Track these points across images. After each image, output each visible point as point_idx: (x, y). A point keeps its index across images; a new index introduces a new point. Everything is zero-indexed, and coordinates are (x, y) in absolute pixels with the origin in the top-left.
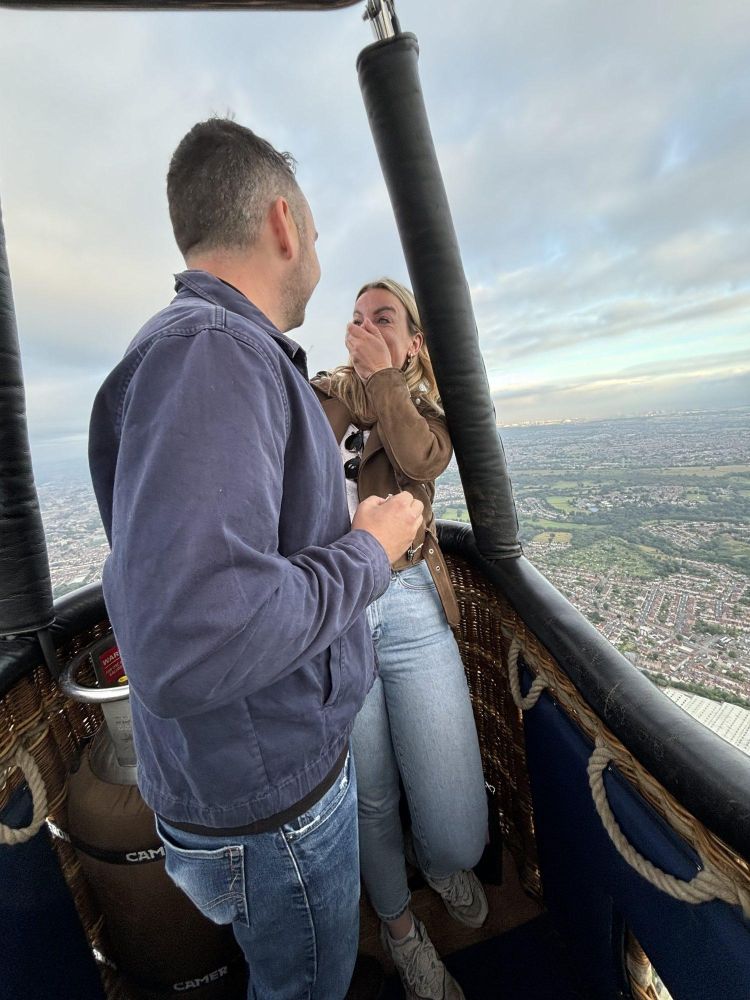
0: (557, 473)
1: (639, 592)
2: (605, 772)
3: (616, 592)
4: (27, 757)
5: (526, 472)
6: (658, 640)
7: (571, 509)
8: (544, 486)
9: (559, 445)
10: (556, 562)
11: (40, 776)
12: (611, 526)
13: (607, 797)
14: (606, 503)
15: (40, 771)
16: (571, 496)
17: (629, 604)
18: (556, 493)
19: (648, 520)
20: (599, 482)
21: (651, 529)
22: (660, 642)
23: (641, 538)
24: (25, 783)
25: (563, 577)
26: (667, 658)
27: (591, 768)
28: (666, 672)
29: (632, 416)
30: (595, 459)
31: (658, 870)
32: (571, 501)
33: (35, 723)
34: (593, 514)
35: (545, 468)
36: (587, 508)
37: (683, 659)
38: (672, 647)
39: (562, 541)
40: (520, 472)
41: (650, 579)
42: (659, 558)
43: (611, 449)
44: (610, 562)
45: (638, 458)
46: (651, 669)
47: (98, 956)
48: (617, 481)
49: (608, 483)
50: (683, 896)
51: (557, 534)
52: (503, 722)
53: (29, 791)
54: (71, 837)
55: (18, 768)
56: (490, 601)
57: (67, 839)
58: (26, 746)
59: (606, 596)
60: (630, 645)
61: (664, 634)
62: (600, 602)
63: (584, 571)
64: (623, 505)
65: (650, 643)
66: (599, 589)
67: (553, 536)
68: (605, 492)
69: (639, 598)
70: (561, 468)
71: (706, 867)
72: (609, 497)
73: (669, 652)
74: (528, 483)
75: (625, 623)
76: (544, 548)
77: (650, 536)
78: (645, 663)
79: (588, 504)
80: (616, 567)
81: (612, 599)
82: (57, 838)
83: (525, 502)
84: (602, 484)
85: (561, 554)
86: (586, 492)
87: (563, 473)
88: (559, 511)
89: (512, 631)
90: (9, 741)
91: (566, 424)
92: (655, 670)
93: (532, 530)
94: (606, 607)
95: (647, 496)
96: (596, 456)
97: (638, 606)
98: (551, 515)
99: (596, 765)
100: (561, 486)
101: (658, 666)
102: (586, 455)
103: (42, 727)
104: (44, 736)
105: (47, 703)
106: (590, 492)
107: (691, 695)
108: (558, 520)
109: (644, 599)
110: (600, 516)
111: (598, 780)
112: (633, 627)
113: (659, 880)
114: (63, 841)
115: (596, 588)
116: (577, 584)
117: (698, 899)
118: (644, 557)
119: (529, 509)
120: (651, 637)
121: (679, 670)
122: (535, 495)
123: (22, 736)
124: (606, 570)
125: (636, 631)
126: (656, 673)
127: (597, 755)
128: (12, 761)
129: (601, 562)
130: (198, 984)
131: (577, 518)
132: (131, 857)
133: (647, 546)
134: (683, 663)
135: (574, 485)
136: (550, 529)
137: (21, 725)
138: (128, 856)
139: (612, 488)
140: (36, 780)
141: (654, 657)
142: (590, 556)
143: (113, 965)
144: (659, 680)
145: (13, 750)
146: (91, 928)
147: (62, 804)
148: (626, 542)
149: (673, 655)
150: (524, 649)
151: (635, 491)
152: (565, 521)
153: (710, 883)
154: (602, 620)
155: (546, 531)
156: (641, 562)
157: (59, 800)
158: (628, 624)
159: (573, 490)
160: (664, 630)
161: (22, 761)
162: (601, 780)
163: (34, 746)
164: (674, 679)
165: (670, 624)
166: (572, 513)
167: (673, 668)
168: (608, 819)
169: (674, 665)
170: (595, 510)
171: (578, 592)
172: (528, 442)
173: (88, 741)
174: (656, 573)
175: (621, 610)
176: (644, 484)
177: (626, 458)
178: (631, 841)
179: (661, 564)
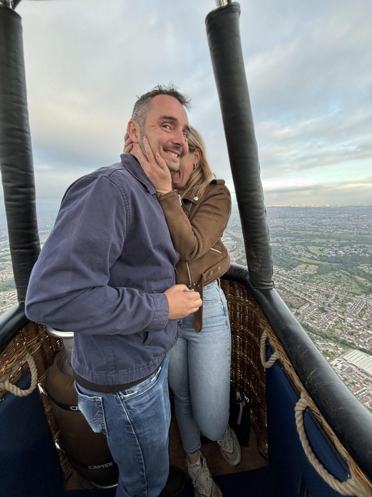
0: (316, 233)
1: (350, 300)
2: (304, 412)
3: (337, 298)
4: (30, 357)
5: (298, 232)
6: (356, 325)
7: (320, 253)
8: (308, 240)
9: (320, 218)
10: (307, 280)
11: (35, 366)
12: (341, 264)
13: (304, 424)
14: (341, 252)
15: (36, 364)
16: (322, 246)
17: (343, 305)
18: (314, 244)
19: (364, 263)
20: (339, 240)
21: (365, 268)
22: (357, 327)
23: (358, 273)
24: (29, 368)
25: (309, 288)
26: (359, 335)
27: (296, 408)
28: (356, 342)
29: (368, 205)
30: (339, 228)
31: (326, 471)
32: (321, 249)
33: (35, 342)
34: (332, 257)
35: (310, 231)
36: (329, 253)
37: (368, 337)
38: (363, 330)
39: (312, 269)
40: (295, 232)
41: (358, 295)
42: (366, 284)
43: (350, 223)
44: (337, 283)
45: (366, 229)
46: (349, 339)
47: (58, 446)
48: (350, 241)
49: (344, 242)
50: (338, 489)
51: (310, 266)
52: (257, 368)
53: (30, 372)
54: (48, 394)
55: (26, 362)
56: (255, 307)
57: (46, 395)
58: (31, 351)
59: (331, 300)
60: (339, 326)
61: (360, 323)
62: (327, 303)
63: (321, 286)
64: (350, 254)
65: (351, 326)
66: (328, 296)
67: (308, 266)
68: (342, 246)
69: (349, 303)
70: (319, 231)
71: (352, 477)
72: (343, 249)
73: (361, 333)
74: (298, 238)
75: (338, 314)
76: (301, 272)
77: (364, 272)
78: (346, 336)
79: (331, 252)
80: (339, 286)
81: (334, 302)
82: (42, 393)
83: (295, 248)
84: (341, 242)
85: (310, 276)
86: (331, 245)
87: (319, 234)
88: (314, 254)
89: (264, 326)
90: (23, 349)
91: (326, 207)
92: (351, 340)
93: (297, 262)
94: (329, 305)
95: (367, 250)
96: (340, 226)
97: (348, 307)
98: (309, 255)
99: (299, 407)
100: (317, 241)
101: (353, 338)
102: (335, 225)
103: (38, 344)
104: (39, 348)
105: (41, 333)
106: (333, 245)
107: (368, 355)
108: (312, 258)
109: (352, 304)
110: (336, 258)
111: (300, 415)
112: (343, 317)
113: (326, 476)
114: (45, 395)
115: (326, 295)
116: (316, 292)
117: (346, 493)
118: (358, 282)
119: (297, 251)
120: (352, 323)
121: (365, 342)
122: (302, 244)
123: (29, 347)
124: (334, 287)
125: (344, 320)
126: (350, 342)
127: (301, 402)
128: (24, 358)
129: (331, 282)
130: (99, 468)
131: (323, 258)
132: (73, 408)
133: (361, 277)
134: (368, 339)
135: (324, 241)
136: (306, 263)
137: (28, 342)
138: (71, 407)
139: (346, 245)
140: (33, 368)
141: (352, 334)
142: (326, 279)
143: (64, 451)
144: (352, 345)
145: (24, 354)
146: (55, 434)
147: (44, 379)
148: (348, 273)
149: (363, 334)
150: (269, 337)
151: (360, 247)
152: (316, 260)
153: (353, 487)
154: (326, 311)
155: (304, 263)
156: (354, 285)
157: (43, 377)
158: (340, 315)
159: (323, 243)
160: (360, 321)
161: (28, 358)
162: (301, 416)
163: (34, 352)
164: (360, 346)
165: (365, 319)
166: (320, 256)
167: (361, 341)
168: (302, 436)
169: (362, 339)
170: (334, 255)
171: (316, 296)
172: (303, 215)
173: (58, 352)
174: (362, 292)
175: (338, 308)
176: (367, 244)
177: (358, 228)
178: (313, 451)
179: (367, 287)
